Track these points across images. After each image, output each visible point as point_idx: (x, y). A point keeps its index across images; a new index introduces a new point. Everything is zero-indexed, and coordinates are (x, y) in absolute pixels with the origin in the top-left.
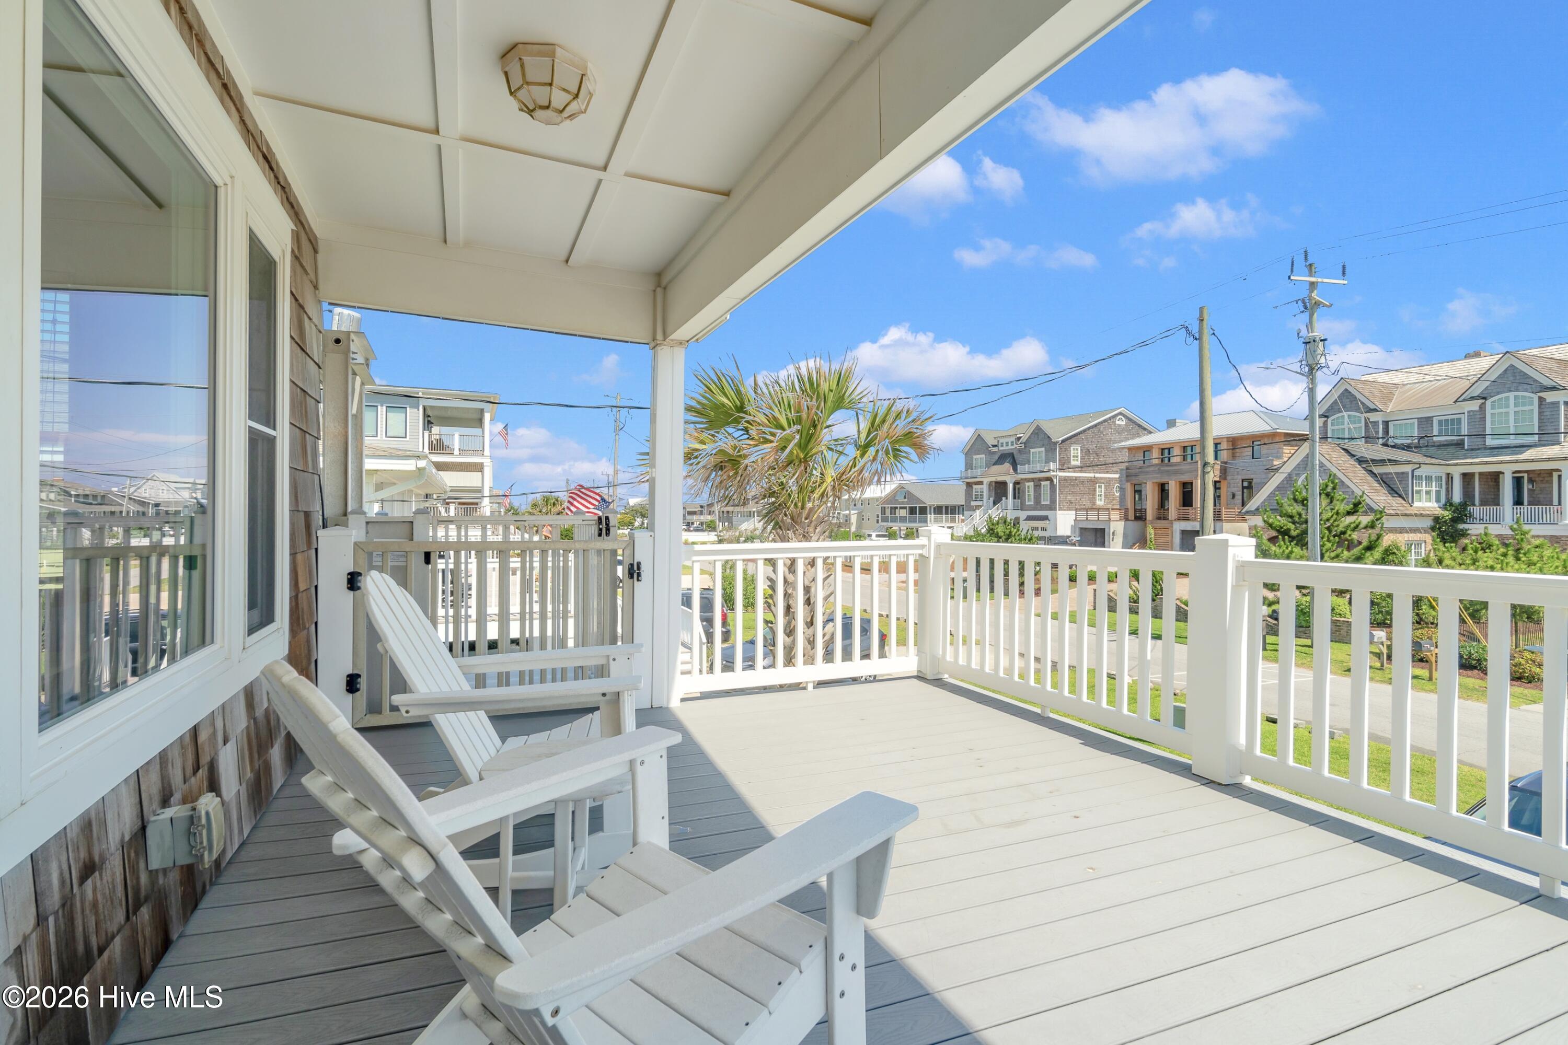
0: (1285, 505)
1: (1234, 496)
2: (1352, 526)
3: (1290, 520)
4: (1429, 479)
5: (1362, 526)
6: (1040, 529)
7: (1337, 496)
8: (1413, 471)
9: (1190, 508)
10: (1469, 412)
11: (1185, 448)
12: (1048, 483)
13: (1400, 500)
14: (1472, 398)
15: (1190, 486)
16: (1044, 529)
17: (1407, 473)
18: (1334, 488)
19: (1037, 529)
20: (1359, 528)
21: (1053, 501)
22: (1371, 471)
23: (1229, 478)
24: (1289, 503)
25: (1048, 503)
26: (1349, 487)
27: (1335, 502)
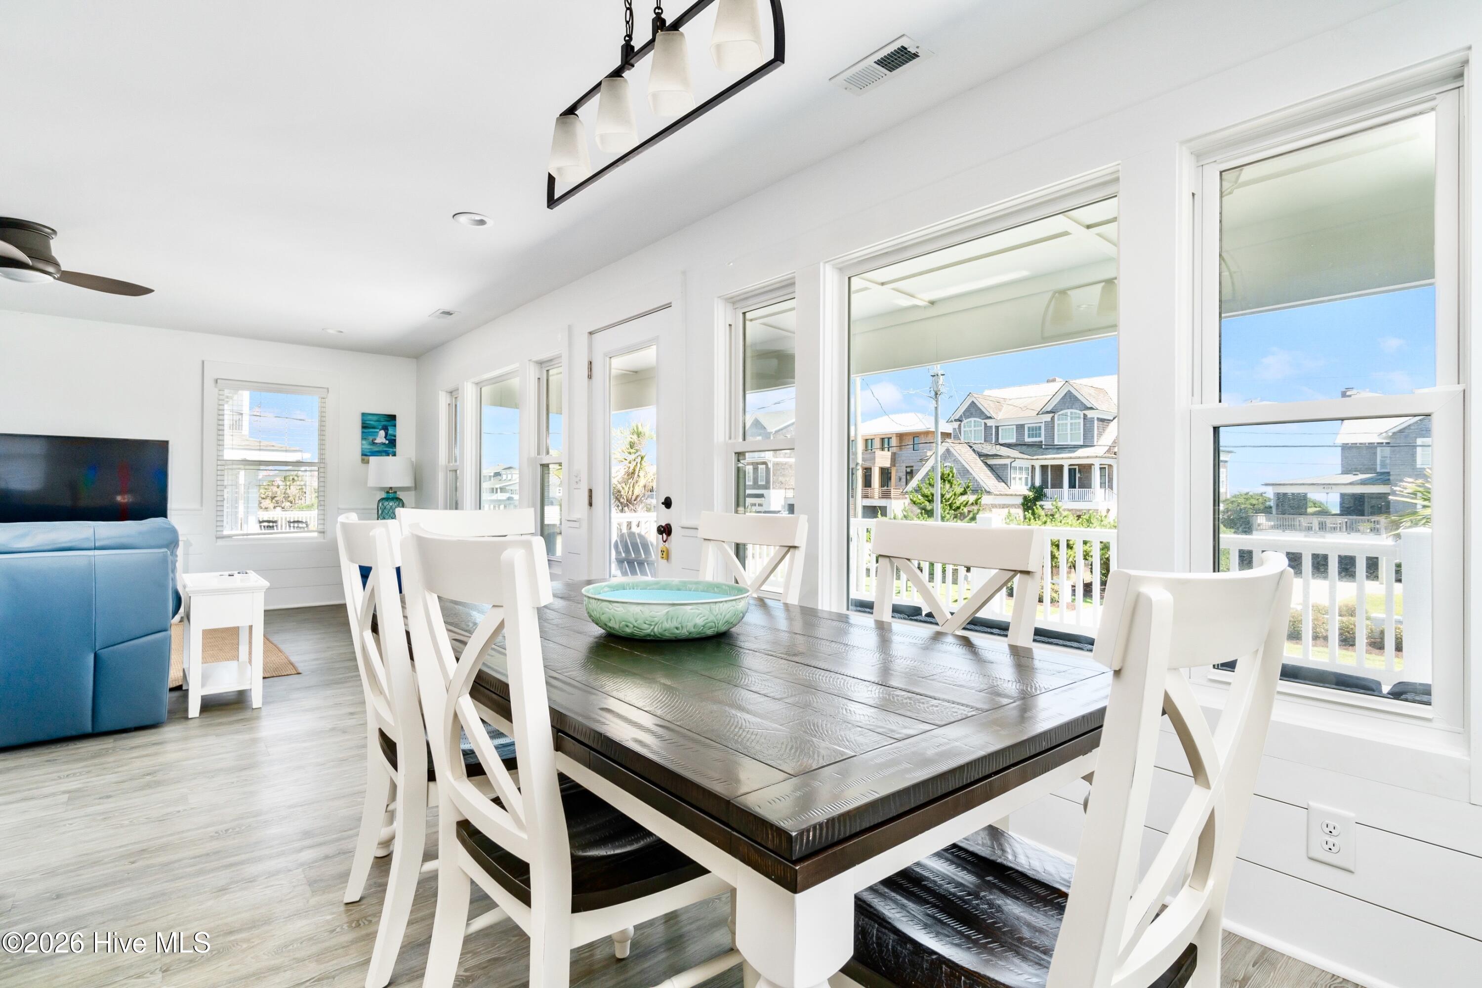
0: (923, 488)
1: (900, 479)
2: (965, 503)
3: (927, 499)
4: (1021, 469)
5: (970, 503)
6: (757, 505)
7: (955, 482)
8: (1011, 463)
9: (869, 488)
10: (1045, 422)
11: (883, 439)
12: (764, 466)
13: (1003, 484)
14: (1048, 412)
15: (870, 471)
16: (760, 505)
17: (1007, 465)
18: (953, 477)
19: (755, 505)
20: (969, 504)
21: (768, 481)
22: (986, 463)
23: (897, 465)
24: (926, 486)
25: (764, 483)
26: (971, 474)
27: (953, 486)
